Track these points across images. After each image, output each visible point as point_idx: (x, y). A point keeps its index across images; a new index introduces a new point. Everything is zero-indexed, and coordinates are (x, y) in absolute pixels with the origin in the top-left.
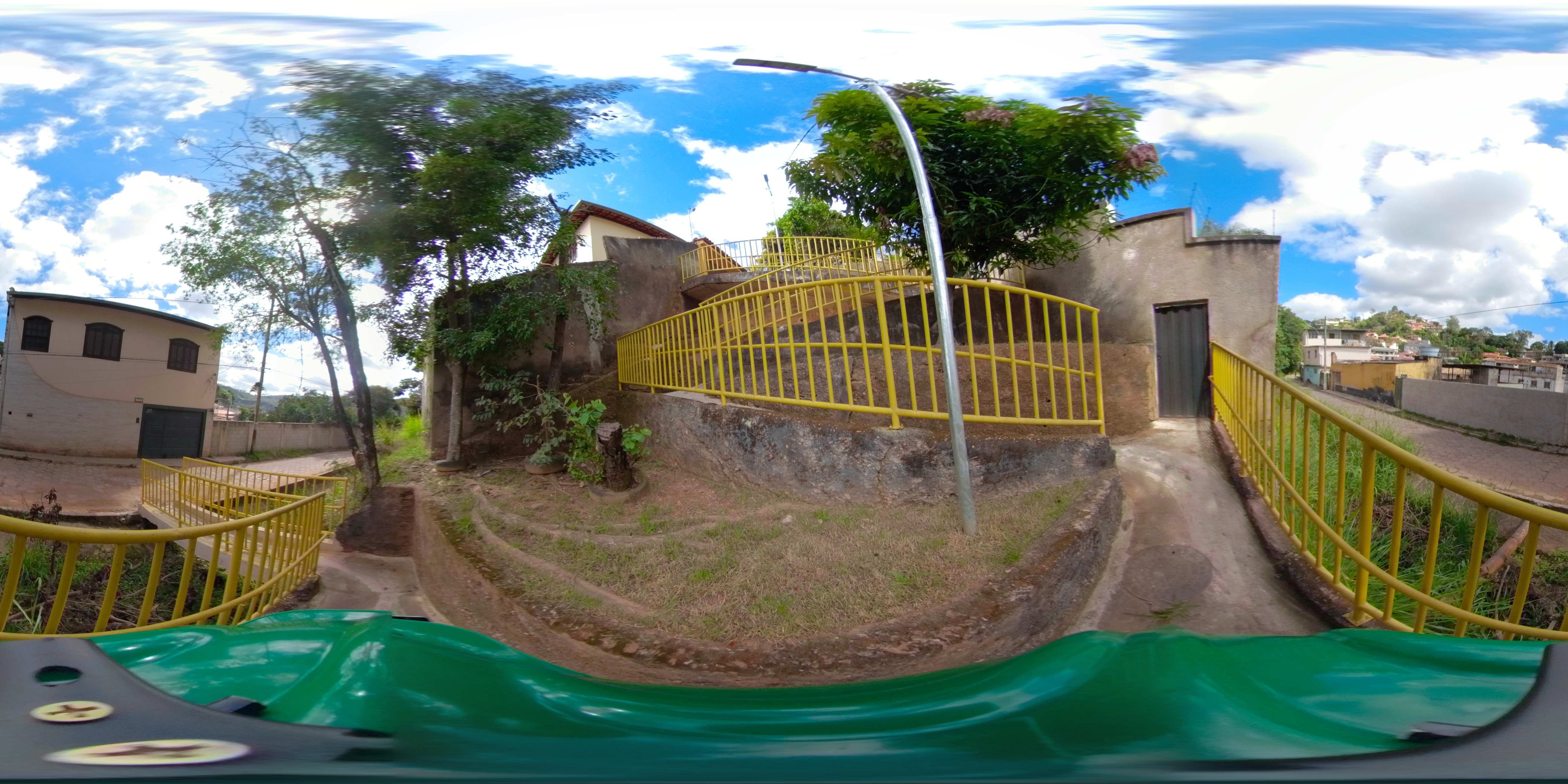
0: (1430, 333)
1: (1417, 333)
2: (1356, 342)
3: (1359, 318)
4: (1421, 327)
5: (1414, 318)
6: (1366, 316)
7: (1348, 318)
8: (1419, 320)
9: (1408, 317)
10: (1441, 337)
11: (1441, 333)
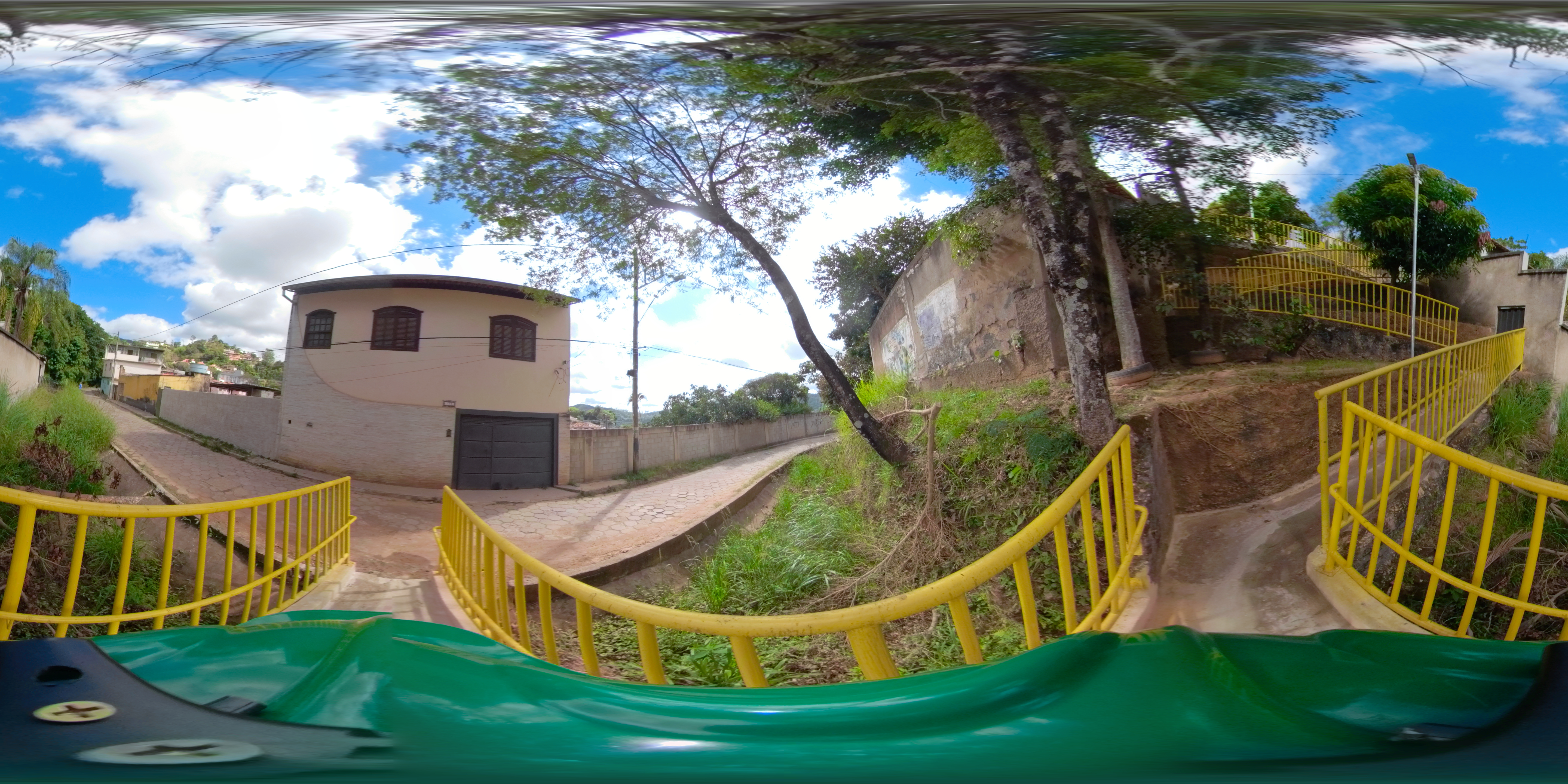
0: (246, 364)
1: (233, 363)
2: (153, 361)
3: (179, 343)
4: (238, 358)
5: (232, 348)
6: (186, 342)
7: (169, 342)
8: (237, 351)
9: (227, 347)
10: (256, 369)
11: (257, 365)
